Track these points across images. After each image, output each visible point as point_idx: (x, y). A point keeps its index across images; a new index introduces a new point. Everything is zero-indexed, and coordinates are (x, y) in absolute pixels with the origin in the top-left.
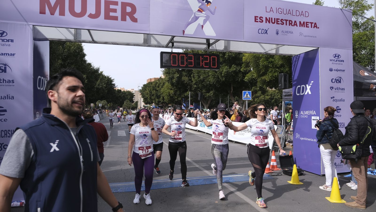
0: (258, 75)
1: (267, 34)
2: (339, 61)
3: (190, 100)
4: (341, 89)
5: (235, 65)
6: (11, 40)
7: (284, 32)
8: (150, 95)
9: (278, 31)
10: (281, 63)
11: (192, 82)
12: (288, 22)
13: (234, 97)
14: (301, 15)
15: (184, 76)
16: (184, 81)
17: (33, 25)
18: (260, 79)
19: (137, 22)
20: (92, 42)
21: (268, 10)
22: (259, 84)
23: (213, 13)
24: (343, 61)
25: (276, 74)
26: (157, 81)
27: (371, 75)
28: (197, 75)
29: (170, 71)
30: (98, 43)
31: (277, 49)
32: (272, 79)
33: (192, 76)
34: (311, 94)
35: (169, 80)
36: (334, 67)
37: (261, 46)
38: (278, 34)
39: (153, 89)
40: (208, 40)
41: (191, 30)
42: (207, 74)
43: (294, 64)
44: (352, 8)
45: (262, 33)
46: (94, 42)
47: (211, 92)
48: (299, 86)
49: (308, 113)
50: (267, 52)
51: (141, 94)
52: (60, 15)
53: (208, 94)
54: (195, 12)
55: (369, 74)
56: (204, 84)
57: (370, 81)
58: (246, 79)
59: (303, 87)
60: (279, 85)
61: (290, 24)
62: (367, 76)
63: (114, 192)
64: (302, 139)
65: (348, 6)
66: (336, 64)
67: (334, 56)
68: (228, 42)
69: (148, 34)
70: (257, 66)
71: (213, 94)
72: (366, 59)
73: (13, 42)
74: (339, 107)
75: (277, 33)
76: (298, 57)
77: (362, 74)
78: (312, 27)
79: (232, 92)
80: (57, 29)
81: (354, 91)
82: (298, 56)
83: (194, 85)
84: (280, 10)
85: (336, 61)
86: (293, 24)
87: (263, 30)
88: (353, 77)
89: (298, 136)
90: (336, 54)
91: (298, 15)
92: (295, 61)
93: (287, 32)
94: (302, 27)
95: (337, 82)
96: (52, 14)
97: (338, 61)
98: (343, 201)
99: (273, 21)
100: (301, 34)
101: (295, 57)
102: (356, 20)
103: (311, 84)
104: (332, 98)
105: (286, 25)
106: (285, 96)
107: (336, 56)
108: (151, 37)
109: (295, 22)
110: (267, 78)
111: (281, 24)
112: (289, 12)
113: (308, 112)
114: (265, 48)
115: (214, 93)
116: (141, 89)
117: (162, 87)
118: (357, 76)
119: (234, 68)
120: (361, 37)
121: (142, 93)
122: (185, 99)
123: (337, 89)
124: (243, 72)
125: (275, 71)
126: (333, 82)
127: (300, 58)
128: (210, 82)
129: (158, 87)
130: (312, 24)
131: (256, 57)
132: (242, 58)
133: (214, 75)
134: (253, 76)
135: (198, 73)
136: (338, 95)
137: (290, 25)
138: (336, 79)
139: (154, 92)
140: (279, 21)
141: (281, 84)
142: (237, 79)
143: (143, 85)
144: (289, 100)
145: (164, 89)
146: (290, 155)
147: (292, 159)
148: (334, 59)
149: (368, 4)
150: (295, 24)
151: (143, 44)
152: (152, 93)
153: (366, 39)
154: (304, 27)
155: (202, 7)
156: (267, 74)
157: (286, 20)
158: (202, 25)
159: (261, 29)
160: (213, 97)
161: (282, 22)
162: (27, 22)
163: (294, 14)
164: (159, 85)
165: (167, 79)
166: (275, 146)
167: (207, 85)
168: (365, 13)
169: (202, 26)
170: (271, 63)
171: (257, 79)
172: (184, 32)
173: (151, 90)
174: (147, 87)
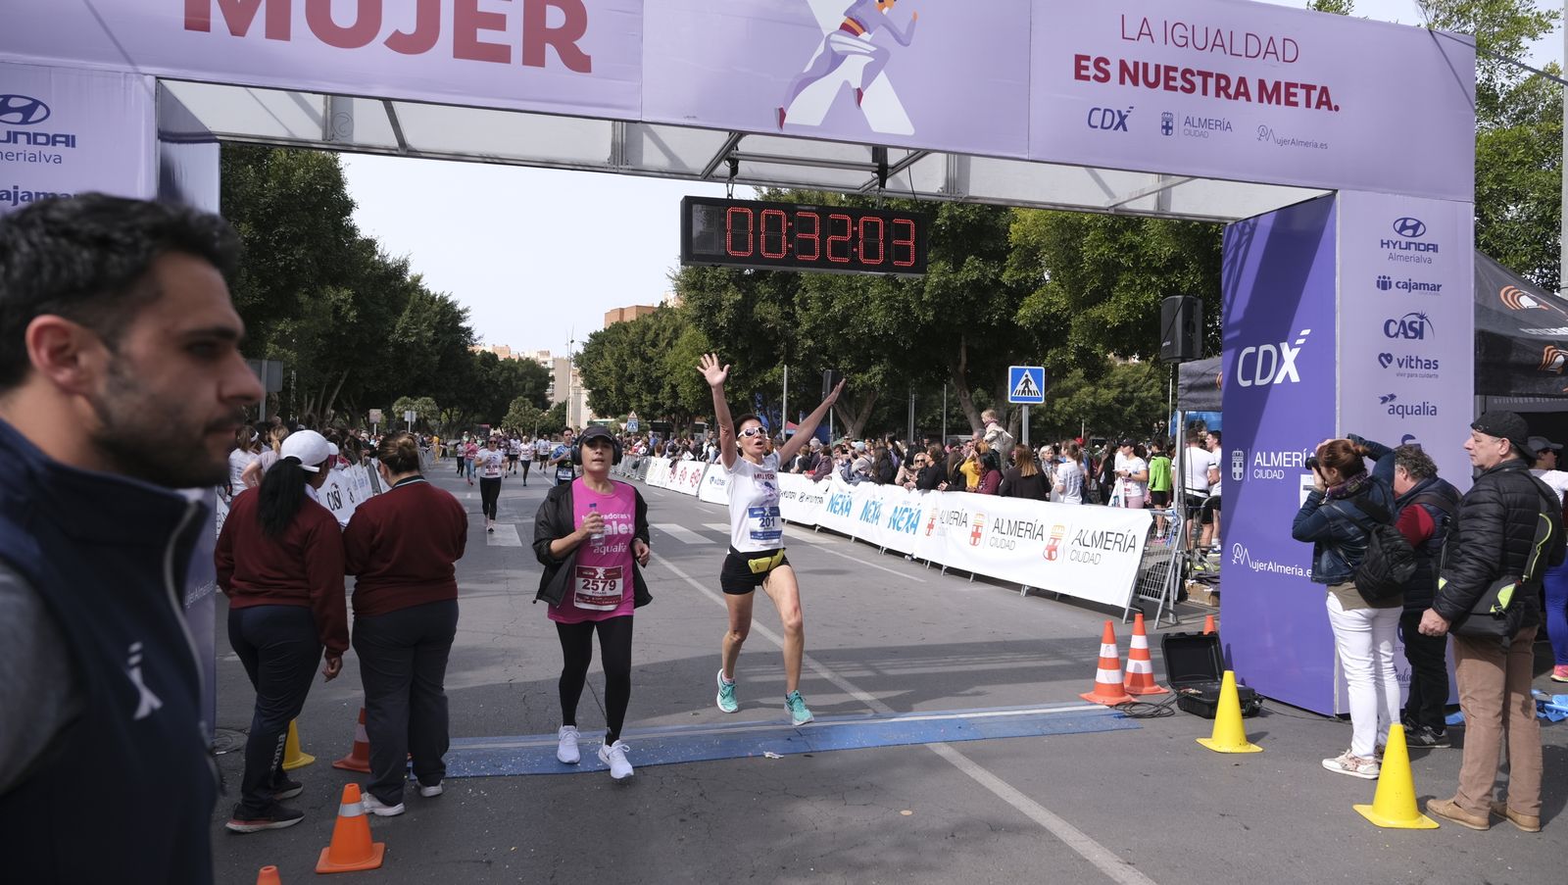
0: (1075, 301)
1: (1125, 129)
2: (1417, 248)
3: (788, 401)
4: (1424, 363)
5: (977, 256)
6: (67, 137)
7: (1196, 123)
8: (620, 377)
9: (1171, 120)
10: (1169, 250)
11: (797, 324)
12: (1211, 82)
13: (971, 392)
14: (1266, 52)
15: (763, 301)
16: (764, 320)
17: (157, 78)
18: (1081, 319)
19: (590, 71)
20: (397, 150)
21: (1132, 30)
22: (1075, 340)
23: (903, 41)
24: (1435, 248)
25: (1149, 297)
26: (650, 321)
27: (1547, 305)
28: (821, 299)
29: (704, 277)
30: (423, 154)
31: (1163, 195)
32: (1132, 320)
33: (796, 299)
34: (1299, 380)
35: (700, 317)
36: (1398, 272)
37: (1098, 180)
38: (1170, 131)
39: (633, 355)
40: (879, 152)
41: (810, 108)
42: (860, 292)
43: (1231, 256)
44: (1471, 28)
45: (1105, 125)
46: (405, 153)
47: (876, 369)
48: (1252, 350)
49: (1287, 462)
50: (1120, 204)
51: (580, 374)
52: (270, 34)
53: (860, 379)
54: (830, 35)
55: (1539, 303)
56: (847, 333)
57: (1542, 331)
58: (1023, 315)
59: (1267, 354)
60: (1164, 345)
61: (1218, 89)
62: (1528, 310)
63: (485, 773)
64: (1258, 566)
65: (1455, 18)
66: (1407, 259)
67: (1398, 225)
68: (960, 159)
69: (635, 122)
70: (1070, 262)
71: (881, 376)
72: (1524, 242)
73: (73, 146)
74: (1414, 438)
75: (1167, 128)
76: (1247, 230)
77: (1508, 302)
78: (1308, 105)
79: (962, 368)
80: (252, 94)
81: (1475, 374)
82: (1248, 226)
83: (804, 336)
84: (1179, 30)
85: (1404, 246)
86: (1232, 91)
87: (1109, 114)
88: (1476, 316)
89: (1240, 553)
90: (1405, 219)
91: (1253, 51)
92: (1238, 246)
93: (1207, 123)
94: (1270, 102)
95: (1407, 336)
96: (238, 29)
97: (1413, 246)
98: (1427, 823)
99: (1152, 78)
100: (1264, 133)
101: (1235, 228)
102: (1486, 76)
103: (1300, 341)
104: (1384, 400)
105: (1205, 92)
106: (1191, 388)
107: (1404, 227)
108: (644, 134)
109: (1242, 81)
110: (1110, 313)
111: (1183, 88)
112: (1218, 42)
113: (1287, 456)
114: (1113, 188)
115: (887, 375)
116: (581, 350)
117: (670, 344)
118: (1489, 310)
119: (972, 269)
120: (1502, 148)
121: (584, 371)
122: (764, 397)
123: (1409, 362)
124: (1011, 288)
125: (1145, 285)
126: (1392, 333)
127: (1256, 233)
128: (870, 325)
129: (654, 345)
130: (1312, 91)
131: (1069, 224)
132: (1008, 230)
133: (889, 298)
134: (1050, 304)
135: (821, 289)
136: (1413, 389)
137: (1222, 93)
138: (1403, 323)
139: (634, 365)
140: (1174, 79)
141: (1173, 339)
142: (985, 314)
143: (591, 336)
144: (1204, 405)
145: (677, 352)
146: (1206, 633)
147: (1216, 648)
148: (1399, 237)
149: (1536, 11)
150: (1242, 90)
151: (608, 165)
152: (624, 368)
153: (1525, 157)
154: (1278, 102)
155: (861, 13)
156: (1113, 299)
157: (1205, 75)
158: (859, 90)
159: (1102, 111)
160: (881, 390)
161: (1187, 81)
162: (131, 62)
163: (1239, 48)
164: (658, 335)
165: (691, 311)
166: (1141, 596)
167: (859, 340)
168: (1520, 48)
169: (860, 94)
170: (1130, 251)
171: (1068, 319)
172: (782, 114)
173: (621, 355)
174: (607, 344)
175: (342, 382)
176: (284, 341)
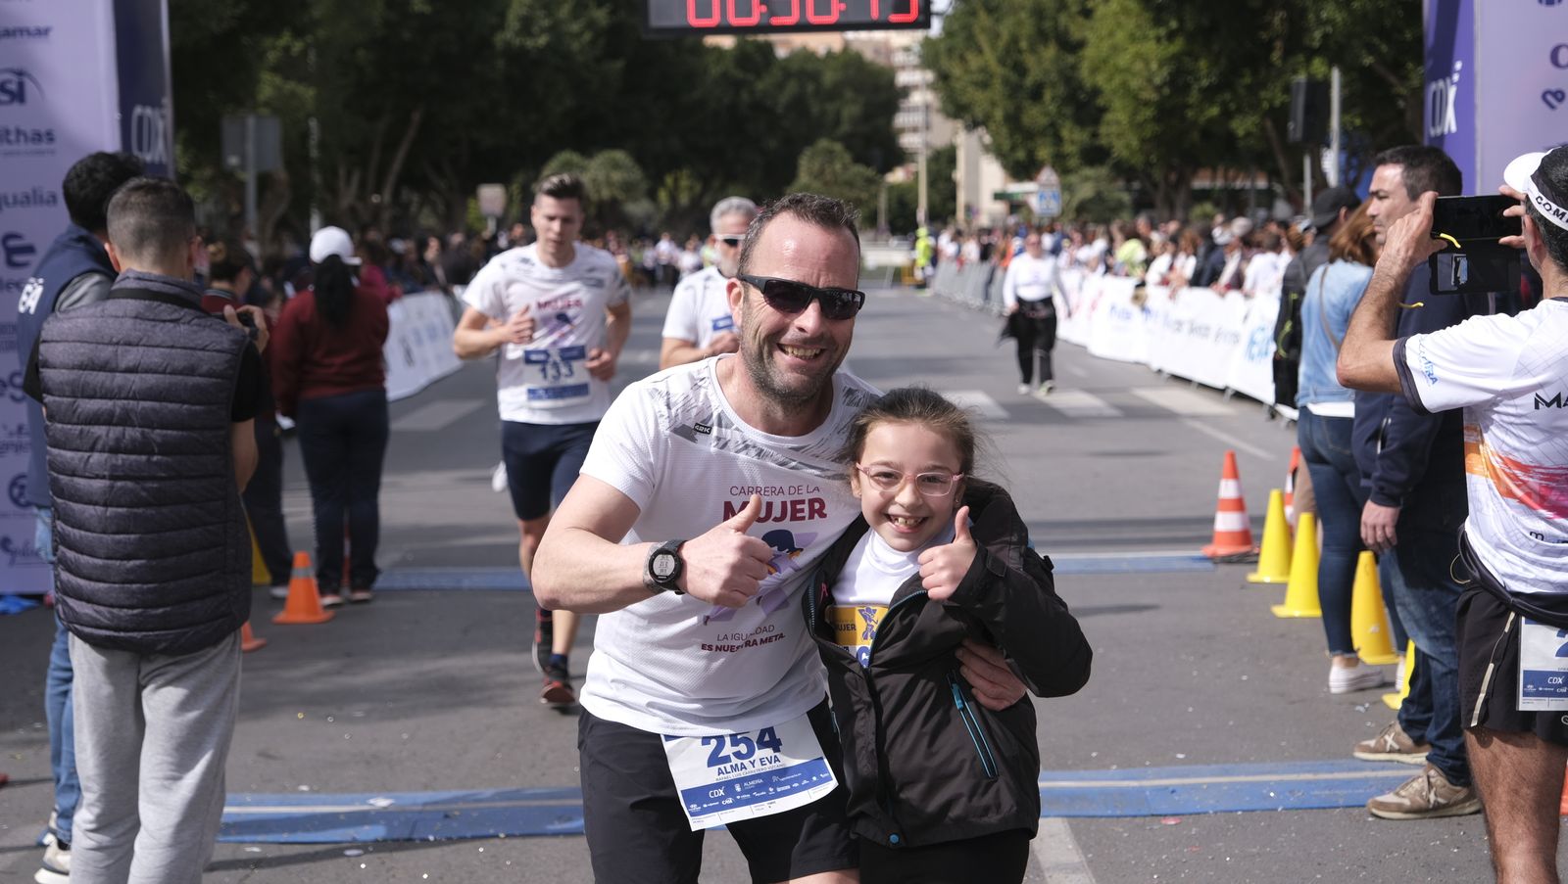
34: (1457, 131)
48: (1434, 87)
59: (1441, 94)
103: (1456, 77)
173: (1014, 40)
174: (983, 16)
175: (411, 133)
176: (288, 67)
